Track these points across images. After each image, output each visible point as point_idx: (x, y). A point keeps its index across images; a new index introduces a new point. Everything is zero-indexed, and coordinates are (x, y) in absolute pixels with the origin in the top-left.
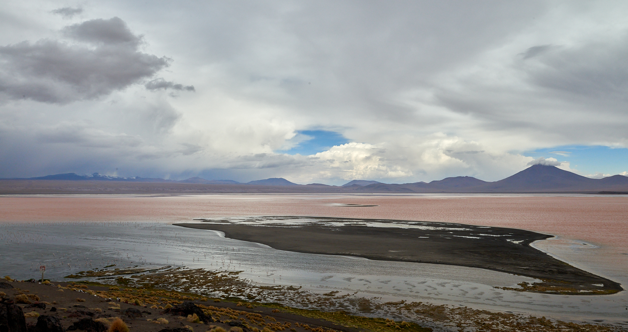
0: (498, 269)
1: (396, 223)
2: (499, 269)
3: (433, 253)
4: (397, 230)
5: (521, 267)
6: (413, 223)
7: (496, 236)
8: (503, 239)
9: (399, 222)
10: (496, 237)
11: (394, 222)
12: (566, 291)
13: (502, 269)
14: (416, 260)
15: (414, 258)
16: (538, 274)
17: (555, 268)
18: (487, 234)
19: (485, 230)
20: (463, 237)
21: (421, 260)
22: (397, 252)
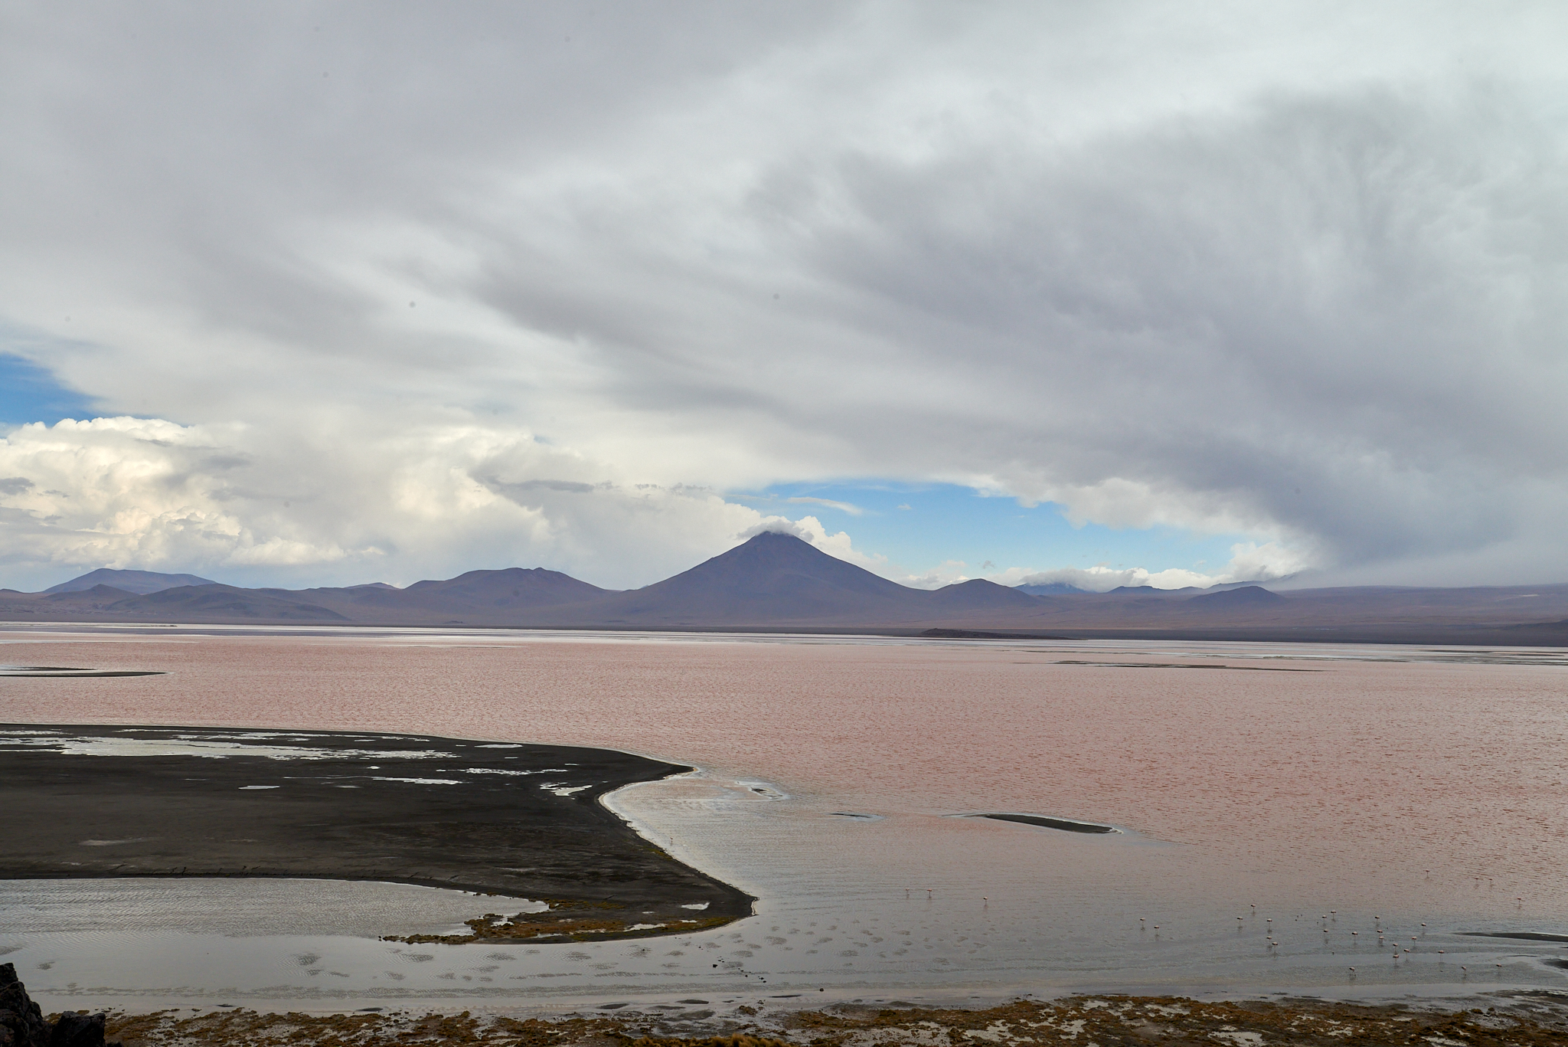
0: (438, 879)
1: (191, 740)
2: (443, 879)
3: (249, 841)
4: (173, 766)
5: (512, 870)
6: (260, 736)
7: (518, 773)
8: (526, 785)
9: (203, 733)
10: (514, 776)
11: (182, 737)
12: (593, 931)
13: (453, 877)
14: (168, 868)
15: (166, 865)
16: (551, 886)
17: (611, 865)
18: (490, 769)
19: (497, 756)
20: (406, 780)
21: (188, 867)
22: (114, 845)
